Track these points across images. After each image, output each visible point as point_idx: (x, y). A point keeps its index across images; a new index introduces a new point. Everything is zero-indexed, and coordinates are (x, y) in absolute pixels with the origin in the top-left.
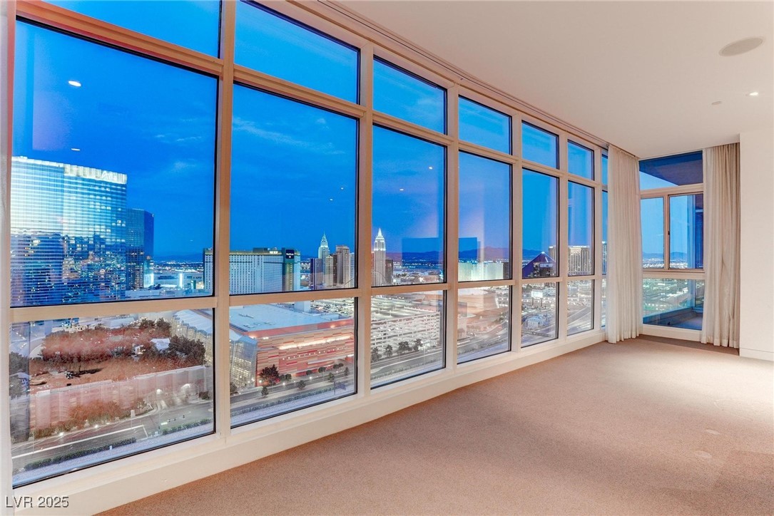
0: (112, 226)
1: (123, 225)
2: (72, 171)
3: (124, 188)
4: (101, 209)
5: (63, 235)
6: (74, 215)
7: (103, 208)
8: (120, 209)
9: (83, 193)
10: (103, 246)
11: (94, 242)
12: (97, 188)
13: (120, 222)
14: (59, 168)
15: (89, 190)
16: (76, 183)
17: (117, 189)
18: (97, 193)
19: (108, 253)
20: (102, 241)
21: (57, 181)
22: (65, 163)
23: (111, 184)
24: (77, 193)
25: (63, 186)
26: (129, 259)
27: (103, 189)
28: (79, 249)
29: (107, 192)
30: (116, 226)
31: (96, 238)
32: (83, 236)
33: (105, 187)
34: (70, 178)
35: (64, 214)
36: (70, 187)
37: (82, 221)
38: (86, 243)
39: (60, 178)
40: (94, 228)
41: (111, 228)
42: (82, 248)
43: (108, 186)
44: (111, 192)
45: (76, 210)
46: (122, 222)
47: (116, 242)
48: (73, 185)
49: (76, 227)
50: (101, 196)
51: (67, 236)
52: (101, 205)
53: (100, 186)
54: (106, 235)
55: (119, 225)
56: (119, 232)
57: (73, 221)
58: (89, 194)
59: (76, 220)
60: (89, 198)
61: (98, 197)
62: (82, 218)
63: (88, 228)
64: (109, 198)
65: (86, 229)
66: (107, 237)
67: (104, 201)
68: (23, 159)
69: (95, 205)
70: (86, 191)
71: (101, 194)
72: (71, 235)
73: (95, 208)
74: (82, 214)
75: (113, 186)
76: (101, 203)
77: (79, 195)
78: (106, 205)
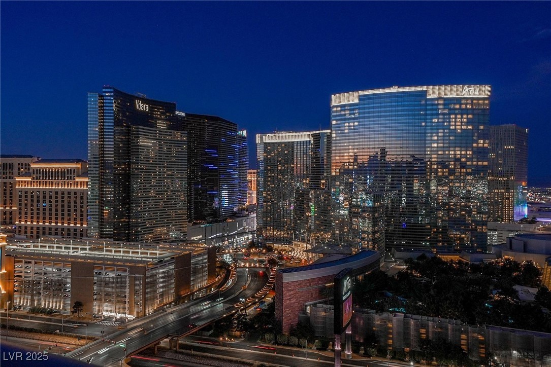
0: (472, 147)
1: (486, 145)
2: (434, 92)
3: (487, 102)
4: (461, 129)
5: (427, 160)
6: (436, 138)
7: (464, 127)
8: (482, 127)
9: (444, 114)
10: (463, 170)
11: (455, 165)
12: (457, 106)
13: (482, 141)
14: (423, 91)
15: (450, 109)
16: (438, 104)
17: (479, 104)
18: (457, 112)
19: (469, 177)
20: (463, 165)
21: (421, 105)
22: (428, 85)
23: (472, 99)
24: (438, 114)
25: (426, 110)
26: (491, 185)
27: (463, 106)
28: (440, 174)
29: (467, 109)
30: (478, 148)
31: (456, 160)
32: (444, 160)
33: (466, 104)
34: (432, 99)
35: (427, 138)
36: (432, 110)
37: (443, 143)
38: (447, 167)
39: (423, 102)
40: (455, 151)
41: (472, 150)
42: (443, 172)
43: (469, 101)
44: (472, 109)
45: (438, 133)
46: (484, 143)
47: (477, 165)
48: (435, 107)
49: (438, 151)
50: (462, 114)
51: (429, 161)
52: (461, 125)
53: (461, 104)
54: (467, 158)
55: (480, 145)
56: (481, 153)
57: (435, 145)
58: (450, 114)
59: (438, 143)
60: (450, 118)
61: (459, 116)
62: (443, 140)
63: (449, 151)
64: (470, 116)
65: (447, 152)
66: (468, 160)
67: (465, 120)
68: (395, 89)
69: (455, 125)
70: (446, 111)
71: (463, 112)
72: (433, 160)
73: (455, 129)
74: (444, 136)
75: (474, 102)
76: (462, 122)
77: (441, 117)
78: (467, 124)
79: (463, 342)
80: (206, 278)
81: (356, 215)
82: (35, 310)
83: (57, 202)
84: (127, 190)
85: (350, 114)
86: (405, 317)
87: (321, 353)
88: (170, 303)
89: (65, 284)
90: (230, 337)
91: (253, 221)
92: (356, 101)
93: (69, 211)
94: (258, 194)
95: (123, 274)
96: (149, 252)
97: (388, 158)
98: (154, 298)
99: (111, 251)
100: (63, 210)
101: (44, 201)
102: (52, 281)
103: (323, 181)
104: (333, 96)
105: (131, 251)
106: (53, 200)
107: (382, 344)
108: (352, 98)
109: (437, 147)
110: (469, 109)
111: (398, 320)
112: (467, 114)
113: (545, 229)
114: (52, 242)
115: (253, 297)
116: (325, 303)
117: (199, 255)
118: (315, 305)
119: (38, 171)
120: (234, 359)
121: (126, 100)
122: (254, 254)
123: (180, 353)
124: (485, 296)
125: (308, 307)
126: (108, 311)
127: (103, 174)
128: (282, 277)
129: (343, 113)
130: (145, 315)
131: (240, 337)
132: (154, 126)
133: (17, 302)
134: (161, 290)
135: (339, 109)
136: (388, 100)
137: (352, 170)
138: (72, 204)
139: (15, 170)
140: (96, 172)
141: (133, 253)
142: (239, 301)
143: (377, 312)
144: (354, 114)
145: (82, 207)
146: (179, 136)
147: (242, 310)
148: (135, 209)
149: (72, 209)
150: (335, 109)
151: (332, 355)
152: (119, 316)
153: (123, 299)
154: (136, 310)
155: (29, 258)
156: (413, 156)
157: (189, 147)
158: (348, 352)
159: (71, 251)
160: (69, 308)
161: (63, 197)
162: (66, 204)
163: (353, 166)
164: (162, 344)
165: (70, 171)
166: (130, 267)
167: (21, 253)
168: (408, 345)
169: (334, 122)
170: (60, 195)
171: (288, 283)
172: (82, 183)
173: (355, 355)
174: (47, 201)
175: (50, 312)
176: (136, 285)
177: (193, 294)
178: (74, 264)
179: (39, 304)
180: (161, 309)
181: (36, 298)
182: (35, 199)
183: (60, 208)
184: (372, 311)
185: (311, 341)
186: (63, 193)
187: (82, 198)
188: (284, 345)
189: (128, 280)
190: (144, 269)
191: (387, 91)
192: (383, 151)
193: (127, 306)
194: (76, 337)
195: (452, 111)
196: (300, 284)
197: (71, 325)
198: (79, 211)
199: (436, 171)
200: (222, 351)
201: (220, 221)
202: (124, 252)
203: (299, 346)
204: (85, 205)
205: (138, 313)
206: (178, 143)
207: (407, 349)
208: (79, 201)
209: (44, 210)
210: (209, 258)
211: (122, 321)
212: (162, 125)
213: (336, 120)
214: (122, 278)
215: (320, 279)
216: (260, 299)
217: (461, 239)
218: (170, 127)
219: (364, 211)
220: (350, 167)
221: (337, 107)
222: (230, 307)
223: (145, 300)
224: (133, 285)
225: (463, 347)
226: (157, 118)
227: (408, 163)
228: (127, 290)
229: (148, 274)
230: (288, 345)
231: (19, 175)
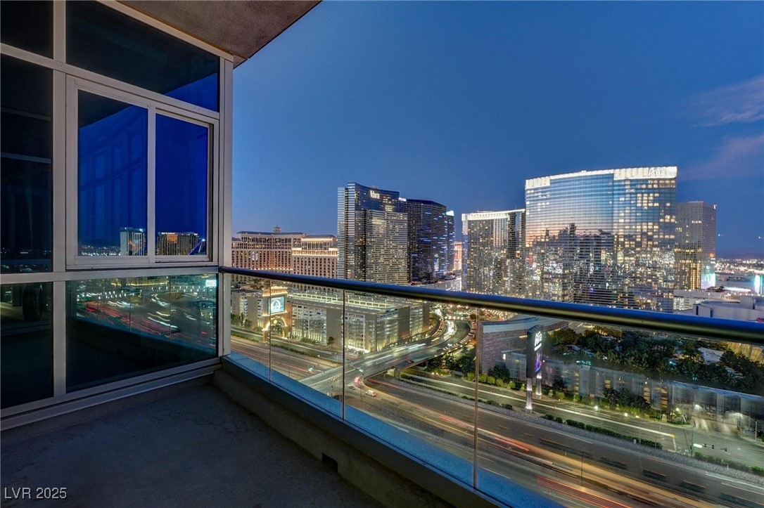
0: (659, 223)
1: (673, 220)
2: (620, 174)
3: (673, 182)
4: (648, 206)
5: (614, 234)
6: (623, 214)
7: (650, 205)
8: (668, 204)
9: (631, 193)
10: (650, 243)
11: (641, 238)
12: (644, 186)
13: (669, 217)
14: (610, 174)
15: (636, 189)
16: (625, 185)
17: (665, 184)
18: (644, 191)
19: (655, 249)
20: (650, 238)
21: (608, 186)
22: (615, 168)
23: (659, 180)
24: (625, 194)
25: (613, 190)
26: (678, 257)
27: (650, 186)
28: (627, 246)
29: (653, 188)
30: (664, 223)
31: (643, 234)
32: (631, 234)
33: (653, 184)
34: (619, 181)
35: (614, 215)
36: (619, 190)
37: (630, 219)
38: (634, 240)
39: (610, 184)
40: (642, 226)
41: (659, 225)
42: (630, 245)
43: (656, 182)
44: (659, 188)
45: (625, 210)
46: (671, 218)
47: (664, 239)
48: (622, 188)
49: (625, 226)
50: (648, 193)
51: (616, 234)
52: (648, 203)
53: (647, 184)
54: (653, 232)
55: (667, 221)
56: (668, 228)
57: (622, 221)
58: (636, 193)
59: (625, 219)
60: (637, 197)
61: (645, 195)
62: (630, 216)
63: (636, 226)
64: (657, 195)
65: (634, 227)
66: (655, 234)
67: (651, 198)
68: (583, 173)
69: (642, 203)
70: (633, 191)
71: (649, 191)
72: (620, 234)
73: (642, 206)
74: (630, 213)
75: (661, 182)
76: (648, 200)
77: (628, 196)
78: (654, 201)
79: (645, 394)
80: (421, 326)
81: (547, 280)
82: (305, 340)
83: (317, 265)
84: (364, 257)
85: (542, 196)
86: (591, 369)
87: (515, 392)
88: (394, 343)
89: (323, 324)
90: (440, 373)
91: (459, 283)
92: (548, 184)
93: (325, 272)
94: (463, 262)
95: (361, 319)
96: (379, 304)
97: (577, 232)
98: (383, 339)
99: (353, 302)
100: (321, 272)
101: (309, 265)
102: (314, 321)
103: (518, 252)
104: (527, 181)
105: (366, 302)
106: (315, 264)
107: (569, 389)
108: (544, 182)
109: (624, 223)
110: (655, 189)
111: (586, 371)
112: (654, 193)
113: (733, 297)
114: (314, 293)
115: (459, 343)
116: (519, 352)
117: (416, 308)
118: (510, 353)
119: (306, 244)
120: (443, 390)
121: (363, 190)
122: (460, 309)
123: (402, 381)
124: (669, 355)
125: (504, 355)
126: (351, 345)
127: (347, 246)
128: (482, 328)
129: (536, 195)
130: (376, 350)
131: (448, 373)
132: (383, 209)
133: (294, 333)
134: (388, 333)
135: (532, 191)
136: (577, 183)
137: (545, 242)
138: (327, 268)
139: (292, 243)
140: (343, 244)
141: (368, 304)
142: (447, 346)
143: (565, 363)
144: (546, 195)
145: (333, 269)
146: (402, 216)
147: (449, 353)
148: (369, 272)
149: (327, 271)
150: (529, 192)
151: (524, 394)
152: (358, 349)
153: (360, 338)
154: (370, 346)
155: (301, 304)
156: (600, 230)
157: (409, 225)
158: (539, 394)
159: (327, 300)
160: (325, 341)
161: (321, 262)
162: (323, 267)
163: (545, 239)
164: (389, 373)
165: (325, 244)
166: (366, 314)
167: (296, 300)
168: (594, 393)
169: (528, 203)
170: (319, 261)
171: (487, 334)
172: (333, 252)
173: (545, 396)
174: (311, 265)
175: (314, 342)
176: (370, 328)
177: (411, 338)
178: (328, 309)
179: (307, 336)
180: (387, 348)
181: (305, 332)
182: (304, 263)
183: (319, 270)
184: (560, 362)
185: (506, 381)
186: (321, 259)
187: (333, 263)
188: (483, 383)
189: (364, 324)
190: (376, 317)
191: (576, 175)
192: (573, 227)
193: (364, 342)
194: (331, 361)
195: (639, 191)
196: (498, 334)
197: (327, 352)
198: (331, 272)
199: (623, 244)
200: (434, 383)
201: (432, 283)
202: (361, 303)
203: (495, 385)
204: (335, 267)
205: (371, 349)
206: (401, 222)
207: (592, 396)
208: (331, 265)
209: (309, 271)
210: (423, 311)
211: (360, 353)
212: (389, 209)
213: (530, 201)
214: (360, 322)
215: (515, 332)
216: (464, 345)
217: (647, 304)
218: (396, 210)
219: (555, 278)
220: (543, 240)
221: (530, 190)
222: (439, 350)
223: (376, 340)
224: (368, 328)
225: (645, 398)
226: (386, 204)
227: (595, 236)
228: (364, 331)
229: (378, 321)
230: (486, 383)
231: (295, 246)
